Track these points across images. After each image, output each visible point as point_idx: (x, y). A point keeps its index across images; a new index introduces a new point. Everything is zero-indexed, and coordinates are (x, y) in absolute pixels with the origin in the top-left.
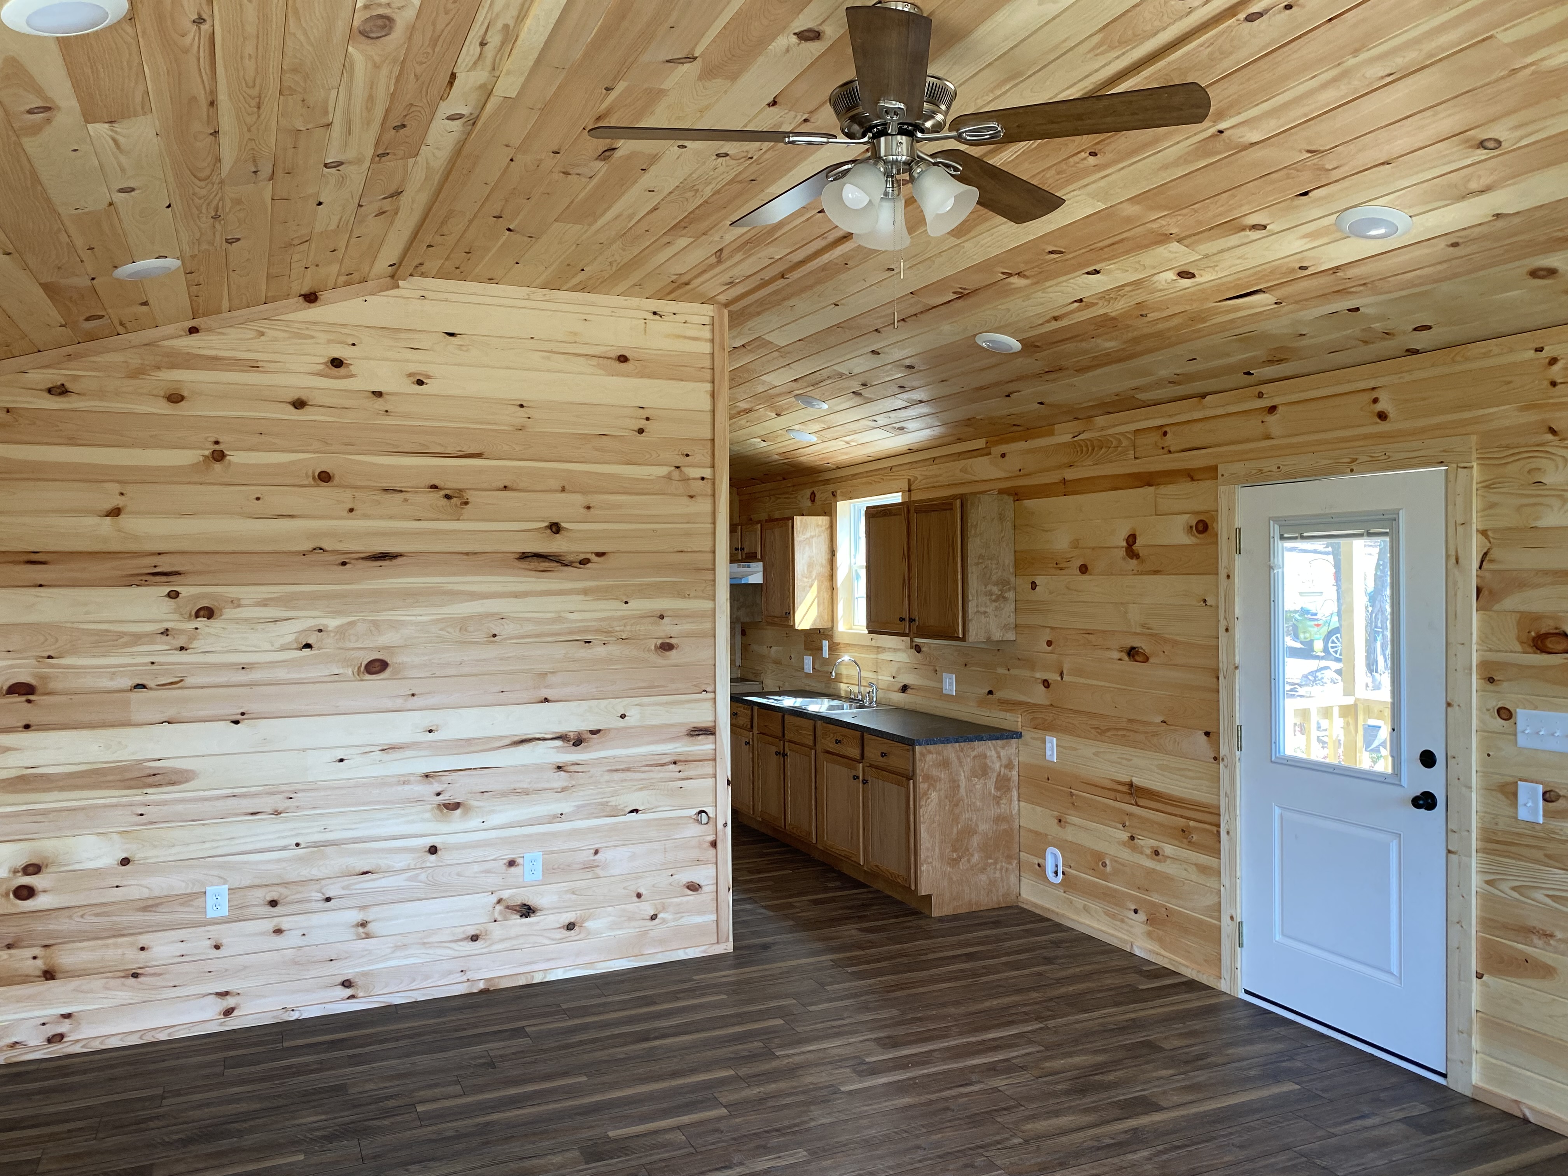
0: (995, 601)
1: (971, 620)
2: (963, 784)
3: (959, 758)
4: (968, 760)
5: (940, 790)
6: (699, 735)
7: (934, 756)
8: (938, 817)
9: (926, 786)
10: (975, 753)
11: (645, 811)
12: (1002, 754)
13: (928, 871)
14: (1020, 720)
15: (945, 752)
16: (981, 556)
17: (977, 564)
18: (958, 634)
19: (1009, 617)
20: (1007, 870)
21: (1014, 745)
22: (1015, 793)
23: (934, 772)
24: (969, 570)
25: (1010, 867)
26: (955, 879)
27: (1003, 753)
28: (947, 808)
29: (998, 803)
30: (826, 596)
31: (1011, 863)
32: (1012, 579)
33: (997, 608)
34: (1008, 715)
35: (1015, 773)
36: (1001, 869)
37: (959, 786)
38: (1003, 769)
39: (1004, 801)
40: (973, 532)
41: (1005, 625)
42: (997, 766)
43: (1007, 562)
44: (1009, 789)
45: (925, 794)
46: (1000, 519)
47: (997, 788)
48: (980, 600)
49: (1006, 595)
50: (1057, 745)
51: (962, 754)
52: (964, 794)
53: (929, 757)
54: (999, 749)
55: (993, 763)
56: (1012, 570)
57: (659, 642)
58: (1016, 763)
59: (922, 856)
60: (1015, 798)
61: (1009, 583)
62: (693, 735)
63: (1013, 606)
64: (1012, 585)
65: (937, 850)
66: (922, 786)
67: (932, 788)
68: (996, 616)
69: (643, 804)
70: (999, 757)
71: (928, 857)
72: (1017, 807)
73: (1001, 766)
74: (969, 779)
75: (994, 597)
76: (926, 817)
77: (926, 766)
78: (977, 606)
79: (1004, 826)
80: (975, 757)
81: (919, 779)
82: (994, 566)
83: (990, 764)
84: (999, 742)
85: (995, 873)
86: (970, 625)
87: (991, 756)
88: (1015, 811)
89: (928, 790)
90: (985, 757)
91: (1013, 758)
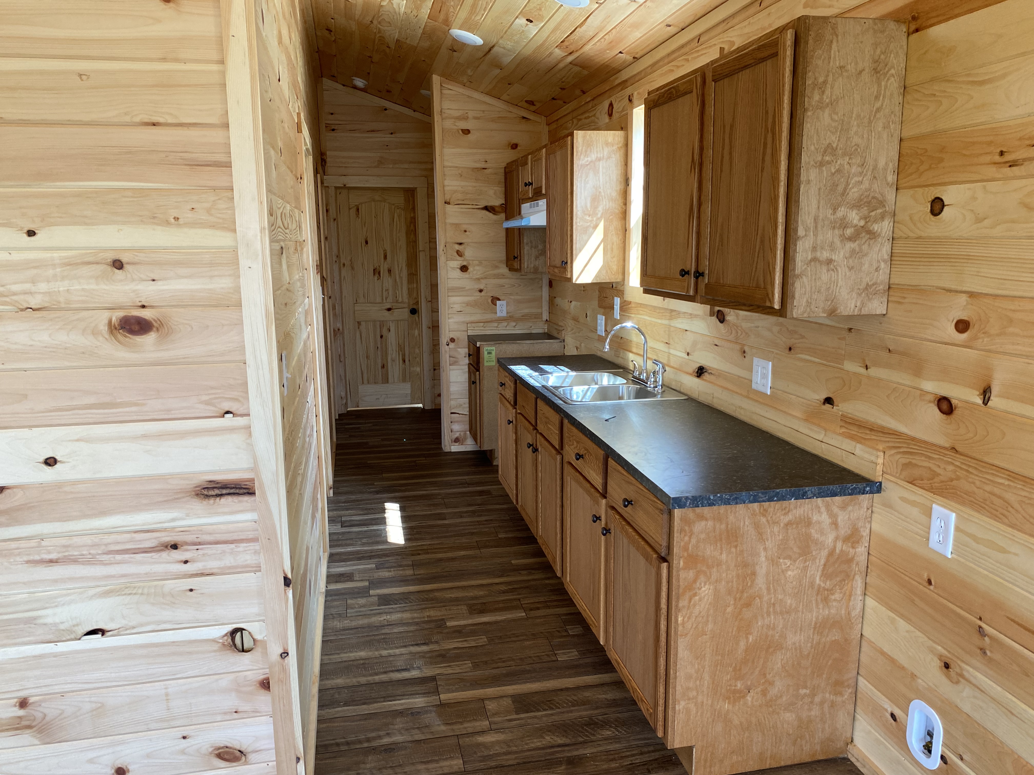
0: (851, 239)
1: (798, 276)
2: (762, 568)
3: (757, 526)
4: (776, 529)
5: (718, 581)
6: (221, 495)
7: (710, 523)
8: (710, 626)
9: (691, 574)
10: (790, 517)
11: (118, 632)
12: (840, 519)
13: (688, 711)
14: (880, 461)
15: (731, 518)
16: (830, 149)
17: (821, 164)
18: (771, 301)
19: (877, 270)
20: (833, 705)
21: (865, 504)
22: (859, 583)
23: (709, 551)
24: (803, 177)
25: (839, 699)
26: (736, 722)
27: (842, 517)
28: (729, 610)
29: (826, 600)
30: (616, 240)
31: (841, 694)
32: (890, 195)
33: (853, 252)
34: (859, 449)
35: (861, 550)
36: (822, 703)
37: (754, 574)
38: (839, 545)
39: (837, 596)
40: (816, 97)
41: (868, 287)
42: (829, 539)
43: (882, 163)
44: (848, 577)
45: (690, 587)
46: (876, 71)
47: (825, 575)
48: (820, 237)
49: (876, 227)
50: (957, 529)
51: (764, 520)
52: (764, 587)
53: (699, 527)
54: (835, 510)
55: (822, 533)
56: (891, 178)
57: (117, 315)
58: (865, 533)
59: (678, 688)
60: (859, 591)
61: (882, 203)
62: (207, 496)
63: (886, 249)
64: (890, 207)
65: (706, 677)
66: (683, 575)
67: (702, 578)
68: (851, 269)
69: (112, 620)
70: (835, 524)
71: (688, 689)
72: (859, 605)
73: (837, 538)
74: (773, 561)
75: (849, 232)
76: (689, 625)
77: (694, 541)
78: (814, 249)
79: (835, 635)
80: (787, 525)
81: (678, 562)
82: (854, 169)
83: (815, 535)
84: (837, 499)
85: (810, 710)
86: (798, 285)
87: (819, 523)
88: (856, 612)
89: (695, 581)
90: (808, 523)
91: (860, 524)
